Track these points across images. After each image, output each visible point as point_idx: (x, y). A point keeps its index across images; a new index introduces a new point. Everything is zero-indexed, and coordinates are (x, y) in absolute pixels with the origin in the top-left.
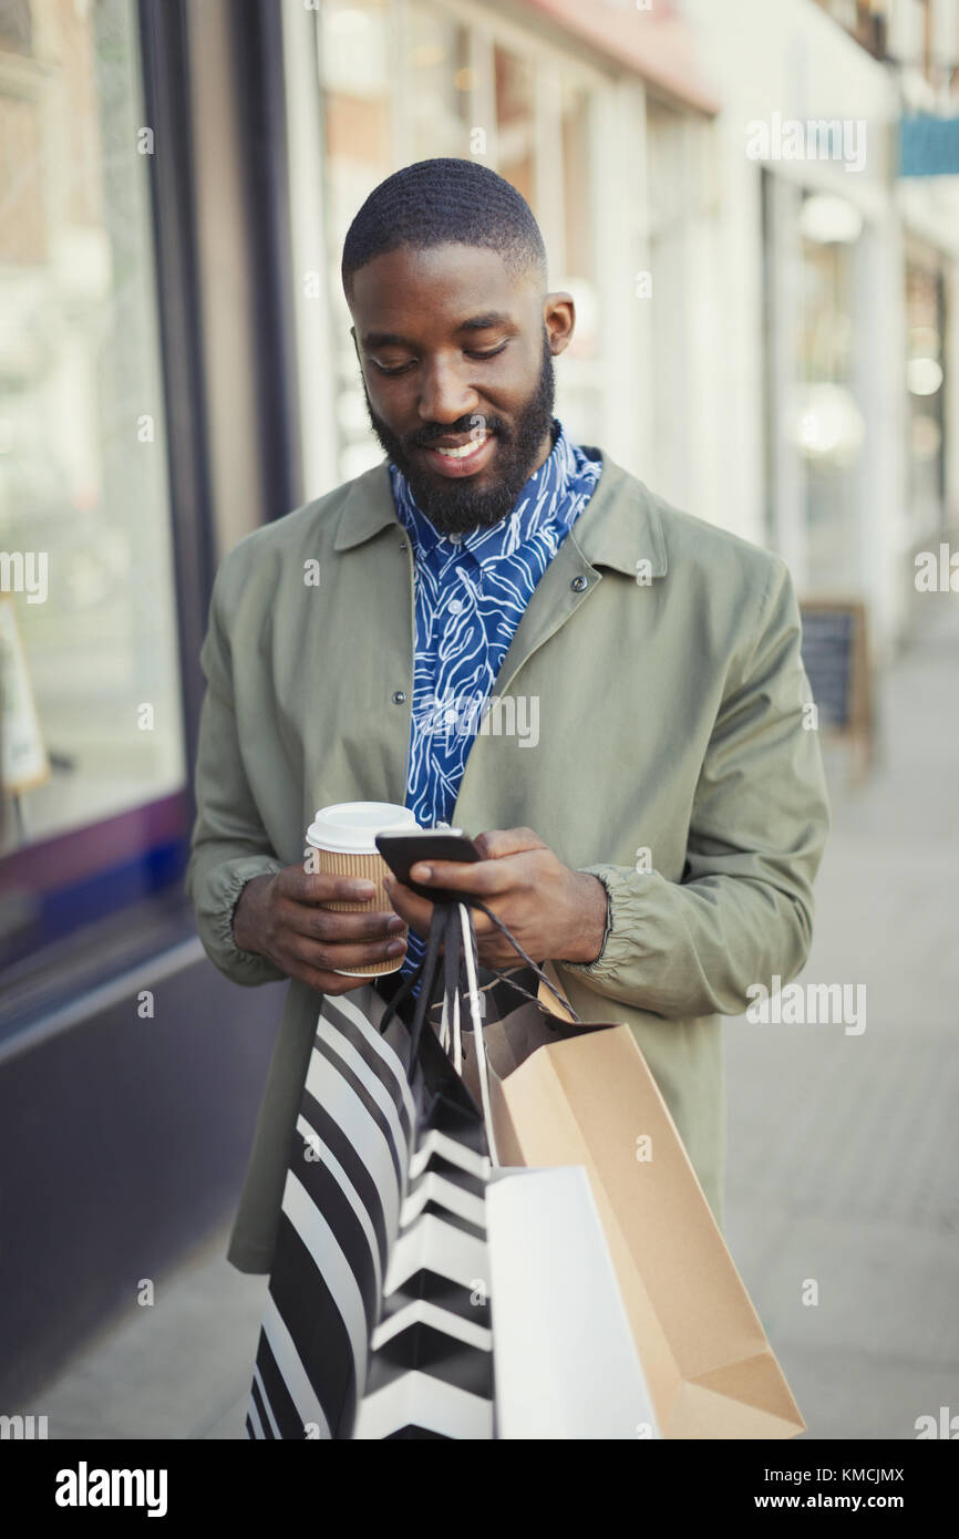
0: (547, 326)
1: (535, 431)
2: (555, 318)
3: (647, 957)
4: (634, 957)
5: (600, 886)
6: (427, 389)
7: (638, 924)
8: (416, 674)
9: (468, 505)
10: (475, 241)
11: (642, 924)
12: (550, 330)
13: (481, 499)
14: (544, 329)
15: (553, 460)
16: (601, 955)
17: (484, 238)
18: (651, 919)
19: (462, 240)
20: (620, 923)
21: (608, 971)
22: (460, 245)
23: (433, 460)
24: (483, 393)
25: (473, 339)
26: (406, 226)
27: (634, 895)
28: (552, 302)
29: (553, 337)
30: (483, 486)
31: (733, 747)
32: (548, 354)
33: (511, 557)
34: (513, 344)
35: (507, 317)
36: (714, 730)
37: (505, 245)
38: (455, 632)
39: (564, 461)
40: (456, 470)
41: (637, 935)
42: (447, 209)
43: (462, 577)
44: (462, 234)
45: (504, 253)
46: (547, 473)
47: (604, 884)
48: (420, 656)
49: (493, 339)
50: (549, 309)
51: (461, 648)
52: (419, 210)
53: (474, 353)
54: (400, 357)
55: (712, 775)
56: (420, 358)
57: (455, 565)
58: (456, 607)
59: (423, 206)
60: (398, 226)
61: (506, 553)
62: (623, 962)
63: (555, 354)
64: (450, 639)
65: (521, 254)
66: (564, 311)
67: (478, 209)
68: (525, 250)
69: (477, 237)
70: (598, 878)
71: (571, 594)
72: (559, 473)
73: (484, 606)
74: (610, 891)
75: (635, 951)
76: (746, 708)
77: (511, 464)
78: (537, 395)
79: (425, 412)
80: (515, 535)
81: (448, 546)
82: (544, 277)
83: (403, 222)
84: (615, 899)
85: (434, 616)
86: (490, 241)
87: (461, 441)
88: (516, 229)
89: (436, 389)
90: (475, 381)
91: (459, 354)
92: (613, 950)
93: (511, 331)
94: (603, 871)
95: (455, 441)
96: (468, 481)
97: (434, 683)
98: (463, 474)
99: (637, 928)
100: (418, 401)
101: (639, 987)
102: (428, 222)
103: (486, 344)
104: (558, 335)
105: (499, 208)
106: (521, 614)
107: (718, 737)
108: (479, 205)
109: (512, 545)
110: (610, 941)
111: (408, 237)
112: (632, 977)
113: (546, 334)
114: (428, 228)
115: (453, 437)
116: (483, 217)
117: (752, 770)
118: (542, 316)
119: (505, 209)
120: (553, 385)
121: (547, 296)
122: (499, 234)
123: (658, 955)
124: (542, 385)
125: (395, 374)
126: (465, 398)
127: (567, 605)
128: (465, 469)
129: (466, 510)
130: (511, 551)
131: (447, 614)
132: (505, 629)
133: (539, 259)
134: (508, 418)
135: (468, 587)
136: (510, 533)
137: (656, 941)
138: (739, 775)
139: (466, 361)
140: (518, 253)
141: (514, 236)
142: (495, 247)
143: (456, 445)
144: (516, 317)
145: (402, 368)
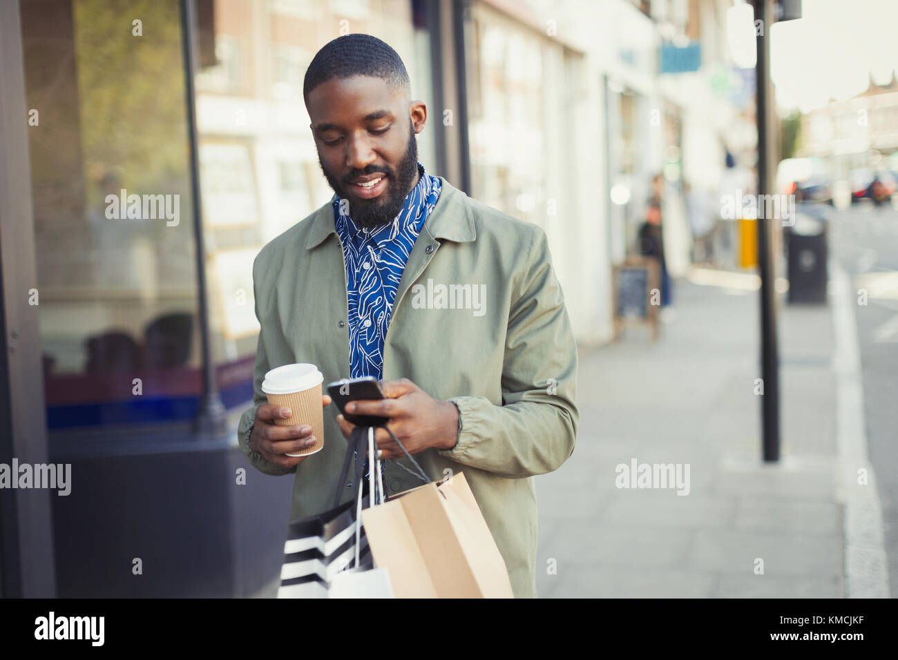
0: (412, 118)
1: (408, 173)
2: (416, 114)
3: (482, 442)
4: (475, 443)
5: (454, 407)
6: (350, 152)
7: (475, 424)
8: (349, 302)
9: (374, 212)
10: (371, 74)
11: (479, 425)
12: (414, 121)
13: (381, 208)
14: (410, 119)
15: (418, 189)
16: (457, 442)
17: (375, 72)
18: (483, 422)
19: (364, 73)
20: (466, 425)
21: (461, 451)
22: (363, 76)
23: (355, 190)
24: (379, 153)
25: (372, 124)
26: (335, 68)
27: (474, 410)
28: (414, 105)
29: (415, 124)
30: (381, 203)
31: (521, 330)
32: (413, 133)
33: (394, 240)
34: (393, 127)
35: (390, 112)
36: (509, 323)
37: (387, 75)
38: (366, 279)
39: (425, 189)
40: (368, 194)
41: (476, 431)
42: (355, 58)
43: (370, 250)
44: (364, 70)
45: (386, 80)
46: (414, 195)
47: (456, 405)
48: (349, 293)
49: (383, 124)
50: (413, 109)
51: (370, 287)
52: (341, 60)
53: (374, 132)
54: (335, 135)
55: (511, 346)
56: (345, 136)
57: (366, 245)
58: (367, 266)
59: (343, 57)
60: (331, 68)
61: (391, 238)
62: (470, 446)
63: (417, 133)
64: (364, 282)
65: (396, 81)
66: (421, 110)
67: (372, 58)
68: (398, 78)
69: (372, 72)
70: (453, 402)
71: (426, 255)
72: (421, 194)
73: (380, 265)
74: (460, 408)
75: (476, 439)
76: (525, 309)
77: (396, 190)
78: (407, 155)
79: (349, 163)
80: (397, 228)
81: (362, 234)
82: (410, 93)
83: (333, 66)
84: (462, 412)
85: (356, 271)
86: (379, 74)
87: (369, 179)
88: (392, 67)
89: (354, 151)
90: (374, 146)
91: (365, 132)
92: (464, 439)
93: (392, 120)
94: (456, 400)
95: (366, 179)
96: (374, 200)
97: (357, 306)
98: (371, 197)
99: (476, 427)
100: (346, 158)
101: (480, 460)
102: (346, 65)
103: (380, 126)
104: (418, 123)
105: (384, 57)
106: (403, 269)
107: (512, 325)
108: (373, 56)
109: (395, 233)
110: (462, 434)
111: (337, 73)
112: (477, 454)
113: (411, 122)
114: (346, 68)
115: (366, 177)
116: (375, 61)
117: (531, 341)
118: (409, 112)
119: (386, 57)
120: (416, 149)
121: (412, 103)
122: (384, 70)
123: (489, 440)
124: (410, 148)
125: (333, 144)
126: (370, 155)
127: (424, 261)
128: (372, 194)
129: (373, 214)
130: (394, 236)
131: (363, 270)
132: (393, 278)
133: (406, 83)
134: (393, 167)
135: (372, 256)
136: (394, 227)
137: (486, 434)
138: (525, 344)
139: (369, 136)
140: (394, 80)
141: (392, 71)
142: (382, 77)
143: (367, 181)
144: (394, 113)
145: (336, 141)
